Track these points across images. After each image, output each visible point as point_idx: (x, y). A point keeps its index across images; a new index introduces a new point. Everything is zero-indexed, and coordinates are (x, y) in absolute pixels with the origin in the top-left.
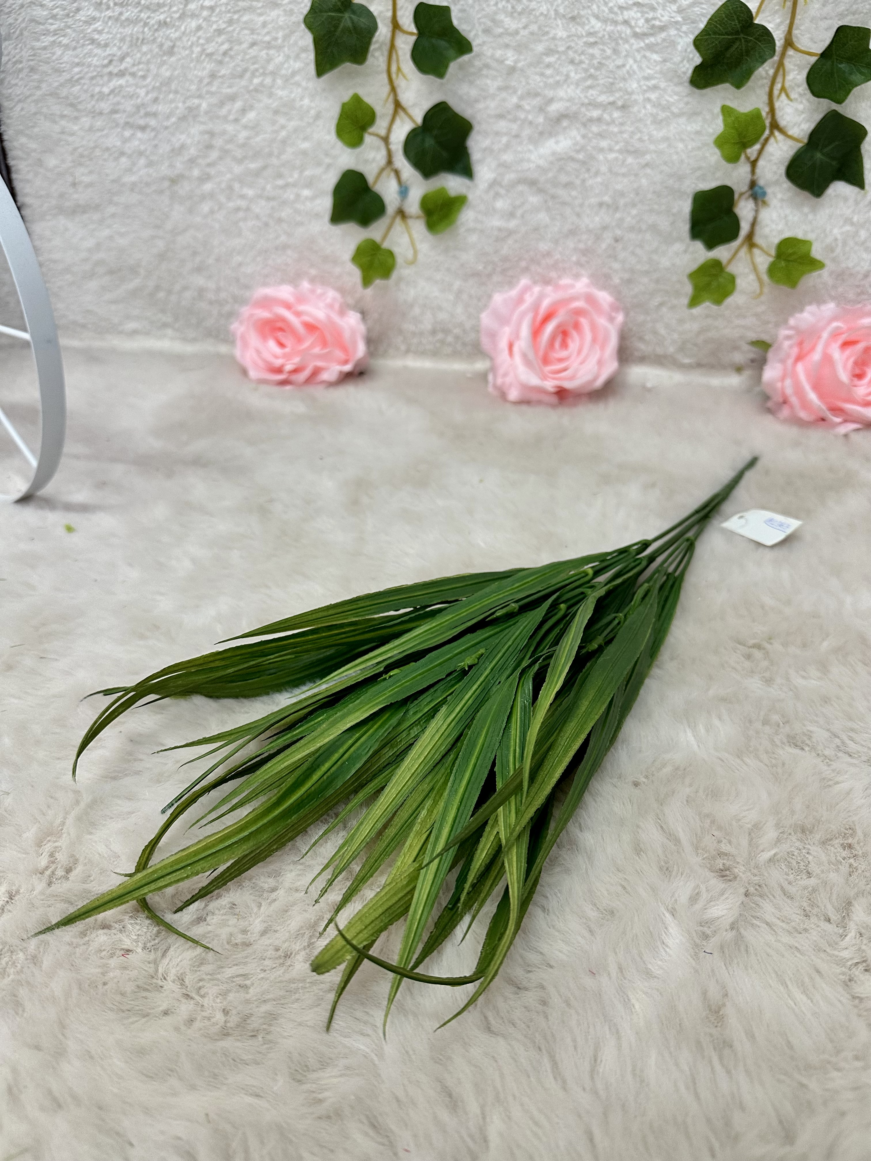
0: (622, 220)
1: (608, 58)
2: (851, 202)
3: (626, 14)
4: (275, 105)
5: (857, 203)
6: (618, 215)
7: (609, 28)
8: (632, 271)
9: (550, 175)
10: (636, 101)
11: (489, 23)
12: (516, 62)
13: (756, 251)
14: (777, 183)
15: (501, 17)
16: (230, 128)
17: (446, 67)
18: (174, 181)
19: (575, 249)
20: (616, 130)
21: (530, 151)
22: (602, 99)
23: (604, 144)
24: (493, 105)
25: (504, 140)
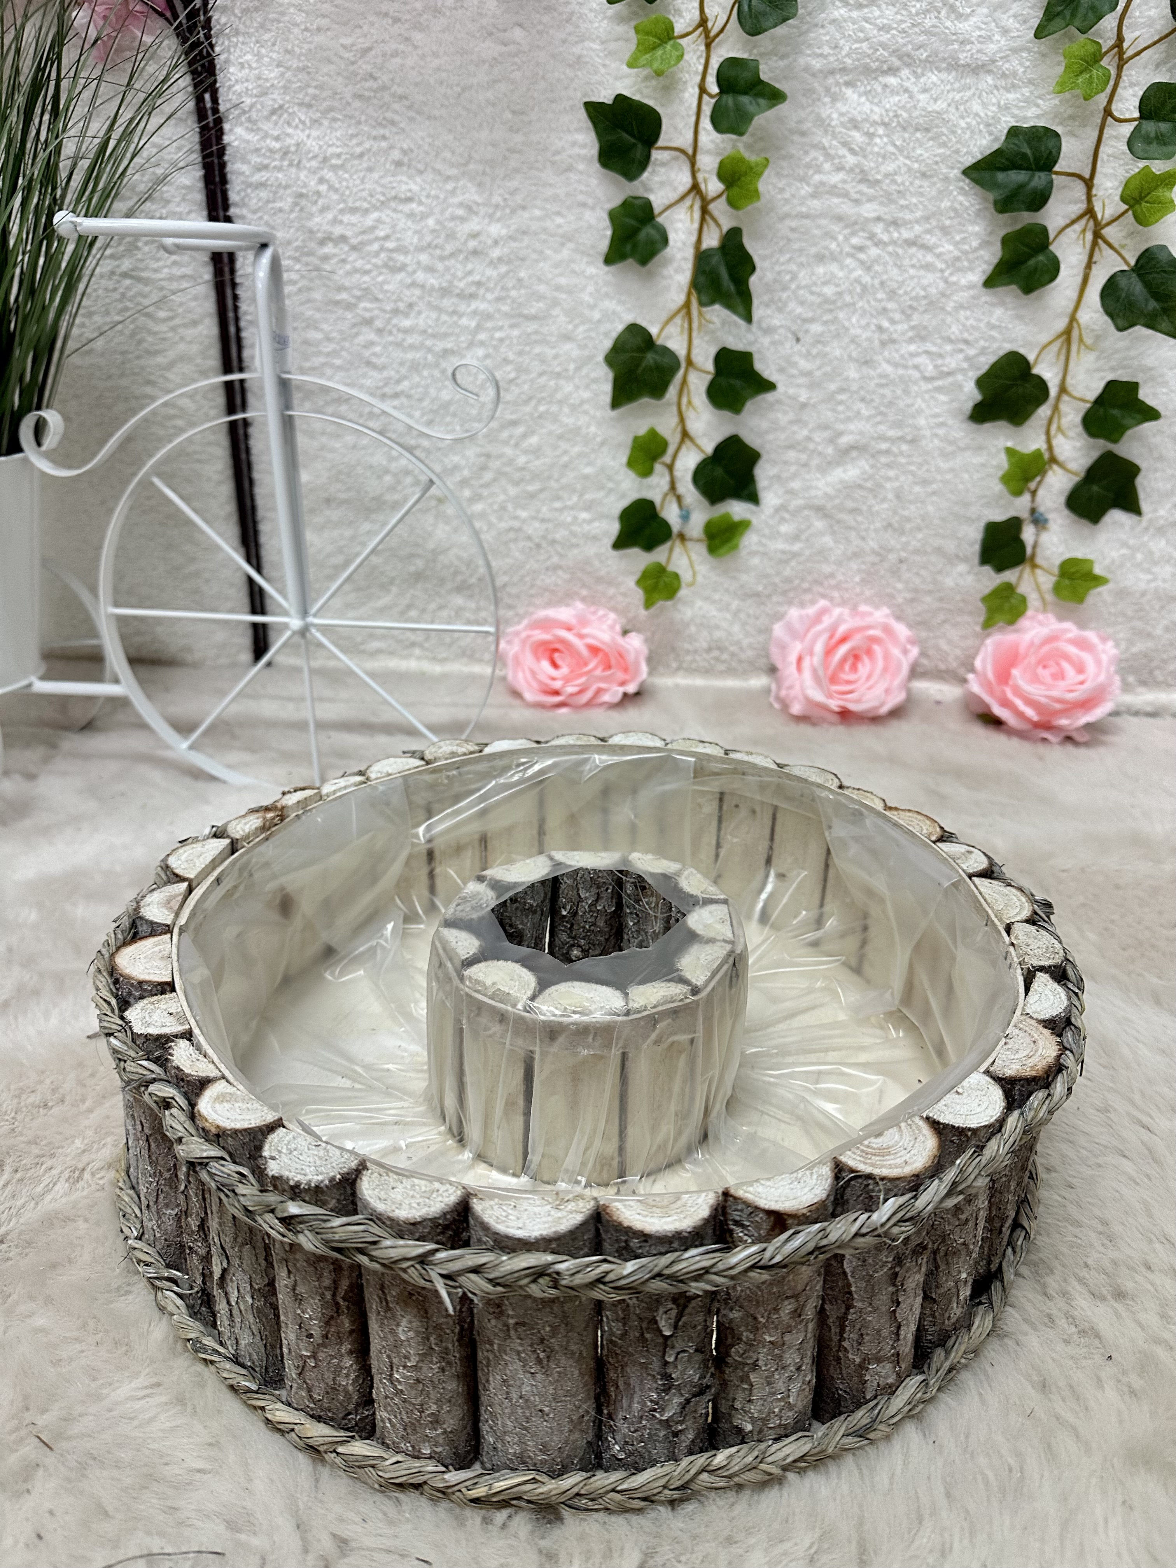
0: (907, 543)
1: (898, 398)
2: (1127, 528)
3: (917, 360)
4: (559, 431)
5: (1132, 528)
6: (904, 539)
7: (901, 372)
8: (916, 590)
9: (837, 501)
10: (924, 436)
11: (784, 364)
12: (809, 398)
13: (1038, 572)
14: (1056, 510)
15: (796, 358)
16: (509, 451)
17: (743, 404)
19: (859, 571)
20: (903, 460)
21: (818, 479)
22: (891, 433)
23: (891, 473)
24: (783, 436)
25: (793, 469)
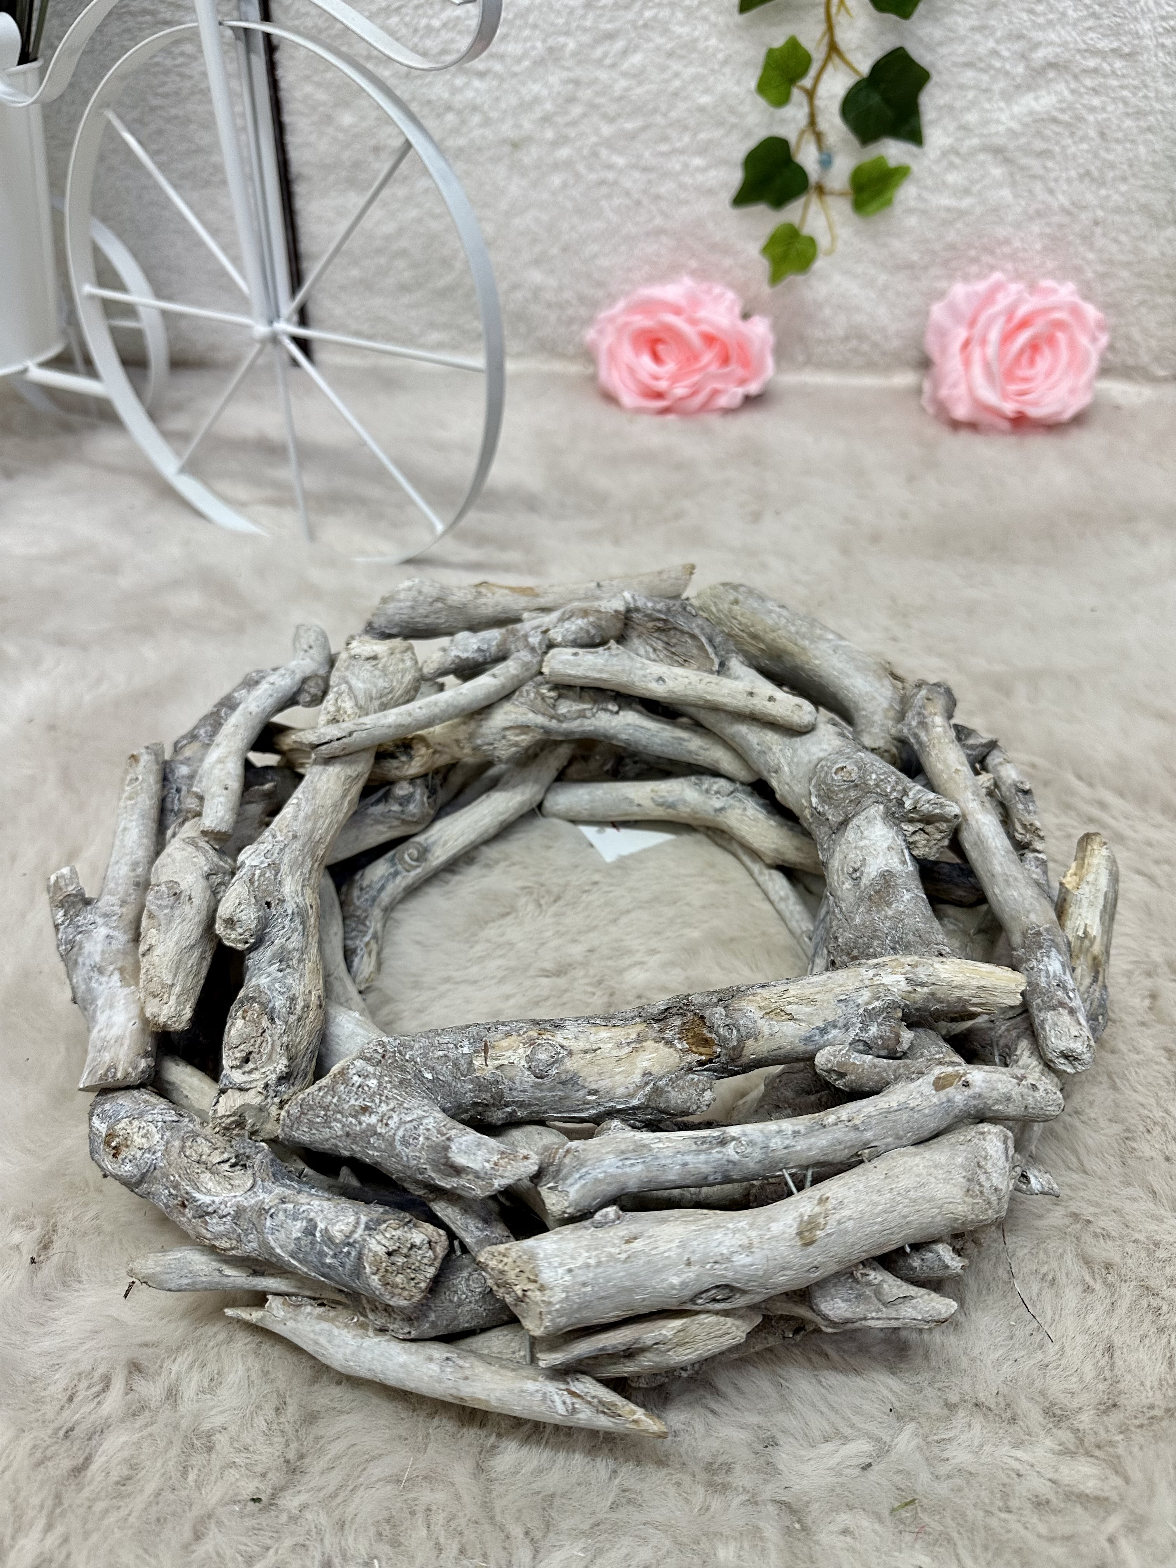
0: (1108, 197)
4: (669, 46)
6: (1103, 192)
8: (1111, 262)
9: (1023, 140)
10: (1146, 48)
16: (603, 75)
18: (516, 145)
19: (1042, 235)
20: (1115, 83)
21: (1001, 110)
22: (1104, 44)
23: (1096, 102)
24: (961, 49)
25: (971, 95)
